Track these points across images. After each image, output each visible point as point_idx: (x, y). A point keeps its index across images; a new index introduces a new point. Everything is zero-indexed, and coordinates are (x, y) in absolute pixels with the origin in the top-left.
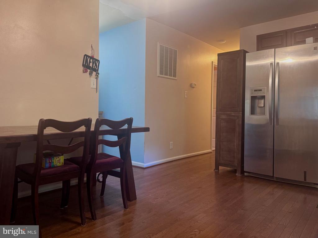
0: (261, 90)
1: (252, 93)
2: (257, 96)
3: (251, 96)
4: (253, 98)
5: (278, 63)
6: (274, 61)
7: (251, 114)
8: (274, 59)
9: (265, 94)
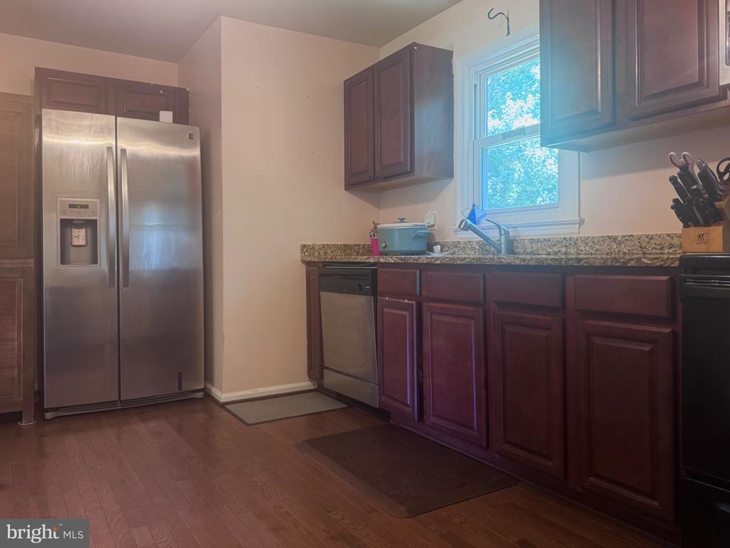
0: (86, 207)
1: (63, 212)
2: (74, 220)
3: (61, 220)
4: (66, 225)
5: (123, 151)
6: (114, 143)
7: (62, 263)
8: (114, 139)
9: (96, 215)
